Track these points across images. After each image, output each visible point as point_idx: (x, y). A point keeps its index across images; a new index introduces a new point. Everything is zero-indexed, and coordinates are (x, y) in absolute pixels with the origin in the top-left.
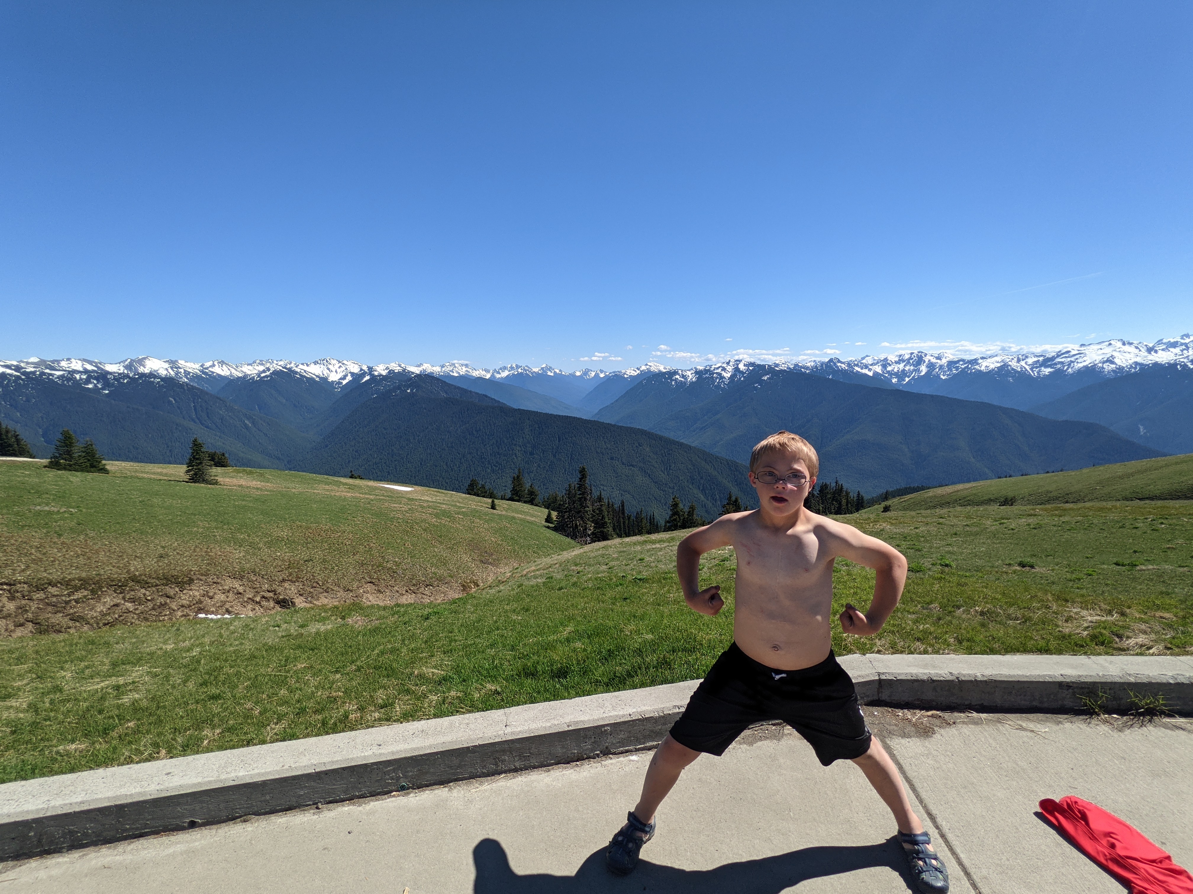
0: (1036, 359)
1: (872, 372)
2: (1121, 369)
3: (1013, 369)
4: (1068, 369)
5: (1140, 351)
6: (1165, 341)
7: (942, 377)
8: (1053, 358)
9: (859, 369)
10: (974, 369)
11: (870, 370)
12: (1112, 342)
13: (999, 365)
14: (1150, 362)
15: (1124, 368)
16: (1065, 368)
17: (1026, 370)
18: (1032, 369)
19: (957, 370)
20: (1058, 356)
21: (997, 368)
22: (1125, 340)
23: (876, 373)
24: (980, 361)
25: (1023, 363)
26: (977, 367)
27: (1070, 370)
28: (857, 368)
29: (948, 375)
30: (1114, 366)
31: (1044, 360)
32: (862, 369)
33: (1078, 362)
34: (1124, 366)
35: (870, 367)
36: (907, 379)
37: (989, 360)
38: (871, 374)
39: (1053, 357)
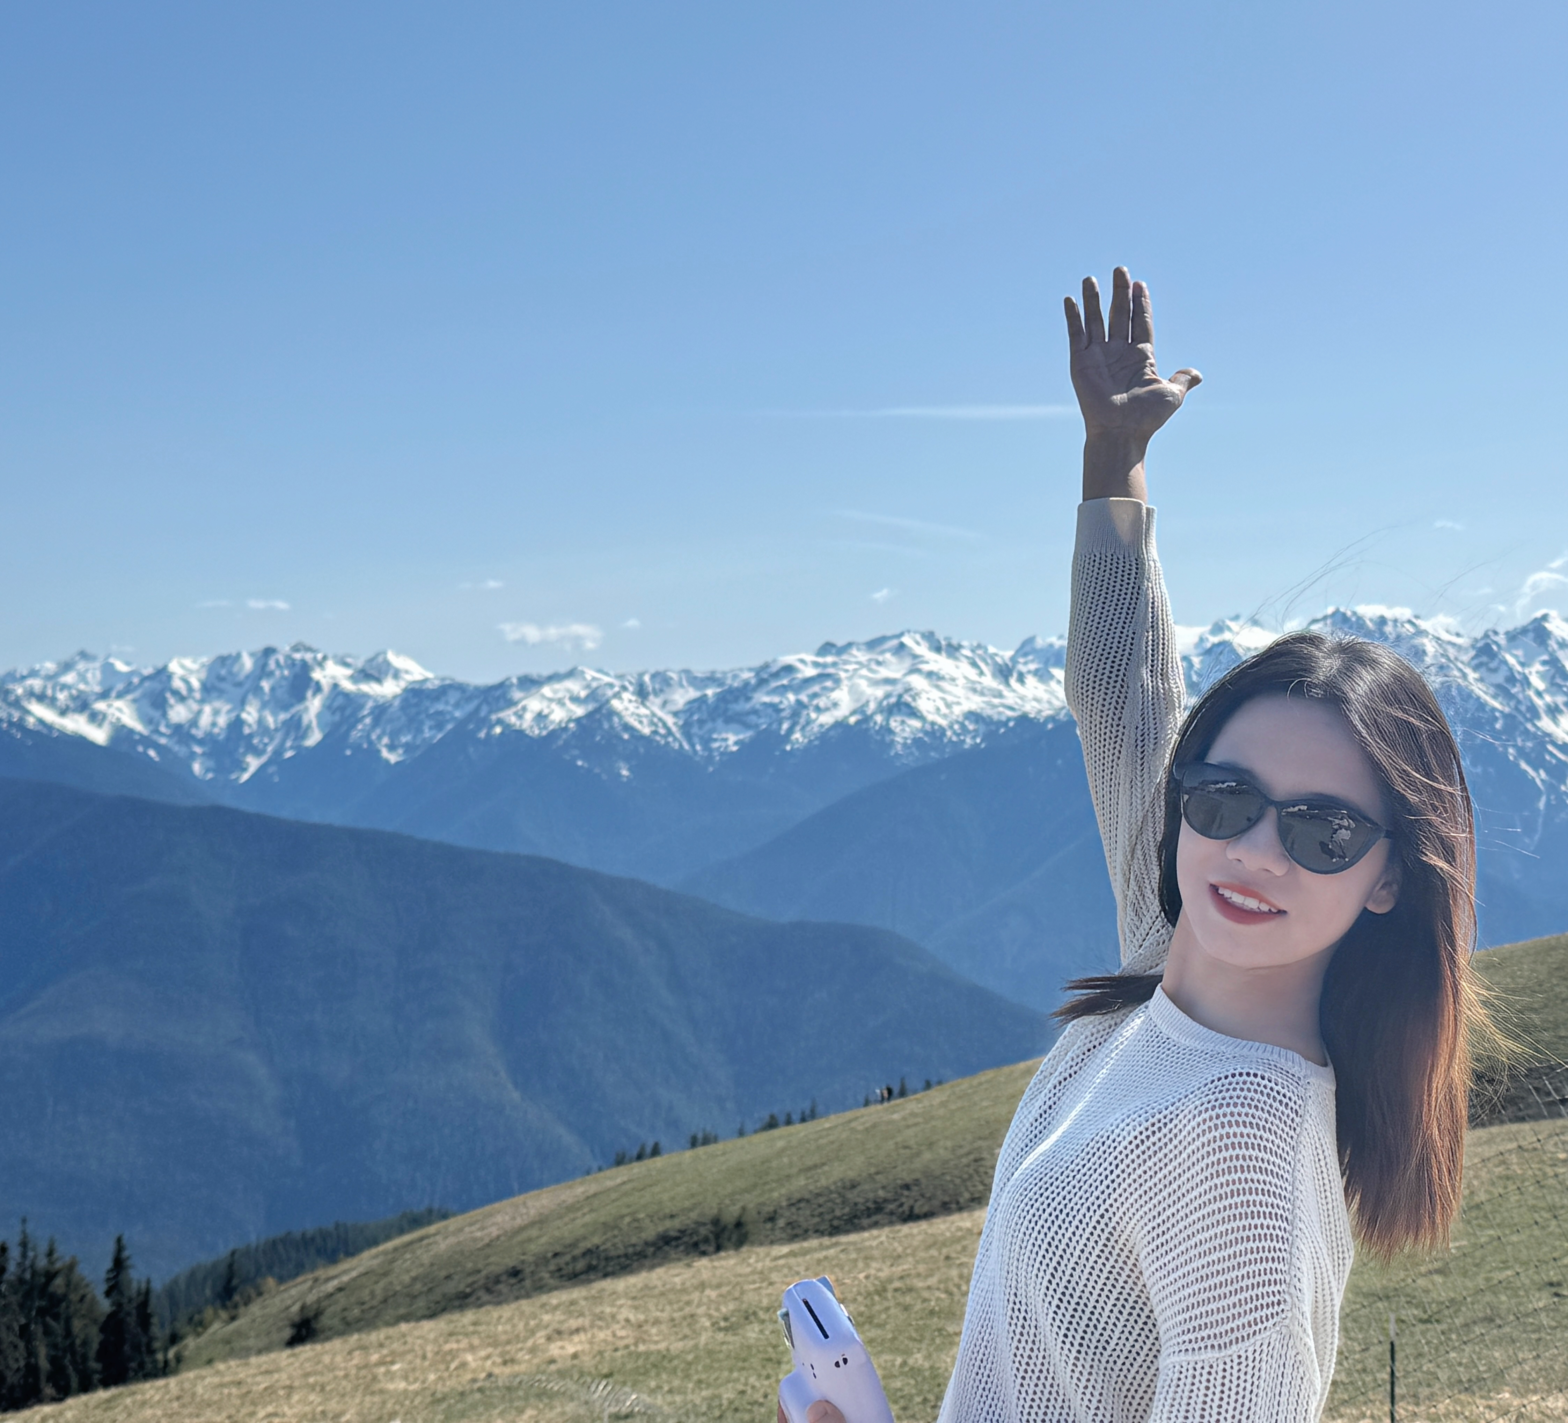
0: (693, 693)
1: (106, 727)
2: (935, 733)
3: (627, 727)
4: (791, 731)
5: (981, 673)
6: (1040, 643)
7: (385, 753)
8: (744, 691)
9: (49, 715)
10: (500, 722)
11: (95, 718)
12: (906, 640)
13: (580, 711)
14: (1010, 713)
15: (943, 731)
16: (785, 726)
17: (669, 732)
18: (686, 729)
19: (439, 726)
20: (762, 682)
21: (578, 721)
22: (941, 636)
23: (121, 734)
24: (517, 695)
25: (654, 703)
26: (509, 716)
27: (797, 736)
28: (40, 711)
29: (408, 748)
30: (916, 724)
31: (722, 698)
32: (63, 712)
33: (818, 709)
34: (944, 723)
35: (100, 706)
36: (253, 763)
37: (547, 690)
38: (99, 736)
39: (746, 684)
